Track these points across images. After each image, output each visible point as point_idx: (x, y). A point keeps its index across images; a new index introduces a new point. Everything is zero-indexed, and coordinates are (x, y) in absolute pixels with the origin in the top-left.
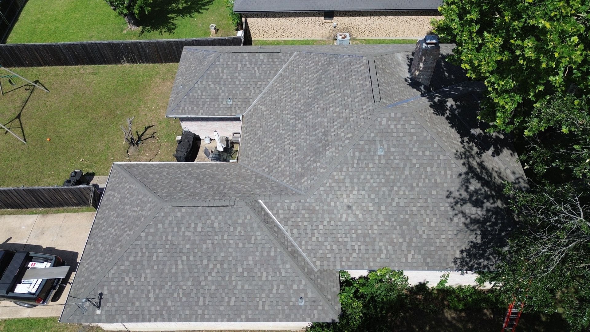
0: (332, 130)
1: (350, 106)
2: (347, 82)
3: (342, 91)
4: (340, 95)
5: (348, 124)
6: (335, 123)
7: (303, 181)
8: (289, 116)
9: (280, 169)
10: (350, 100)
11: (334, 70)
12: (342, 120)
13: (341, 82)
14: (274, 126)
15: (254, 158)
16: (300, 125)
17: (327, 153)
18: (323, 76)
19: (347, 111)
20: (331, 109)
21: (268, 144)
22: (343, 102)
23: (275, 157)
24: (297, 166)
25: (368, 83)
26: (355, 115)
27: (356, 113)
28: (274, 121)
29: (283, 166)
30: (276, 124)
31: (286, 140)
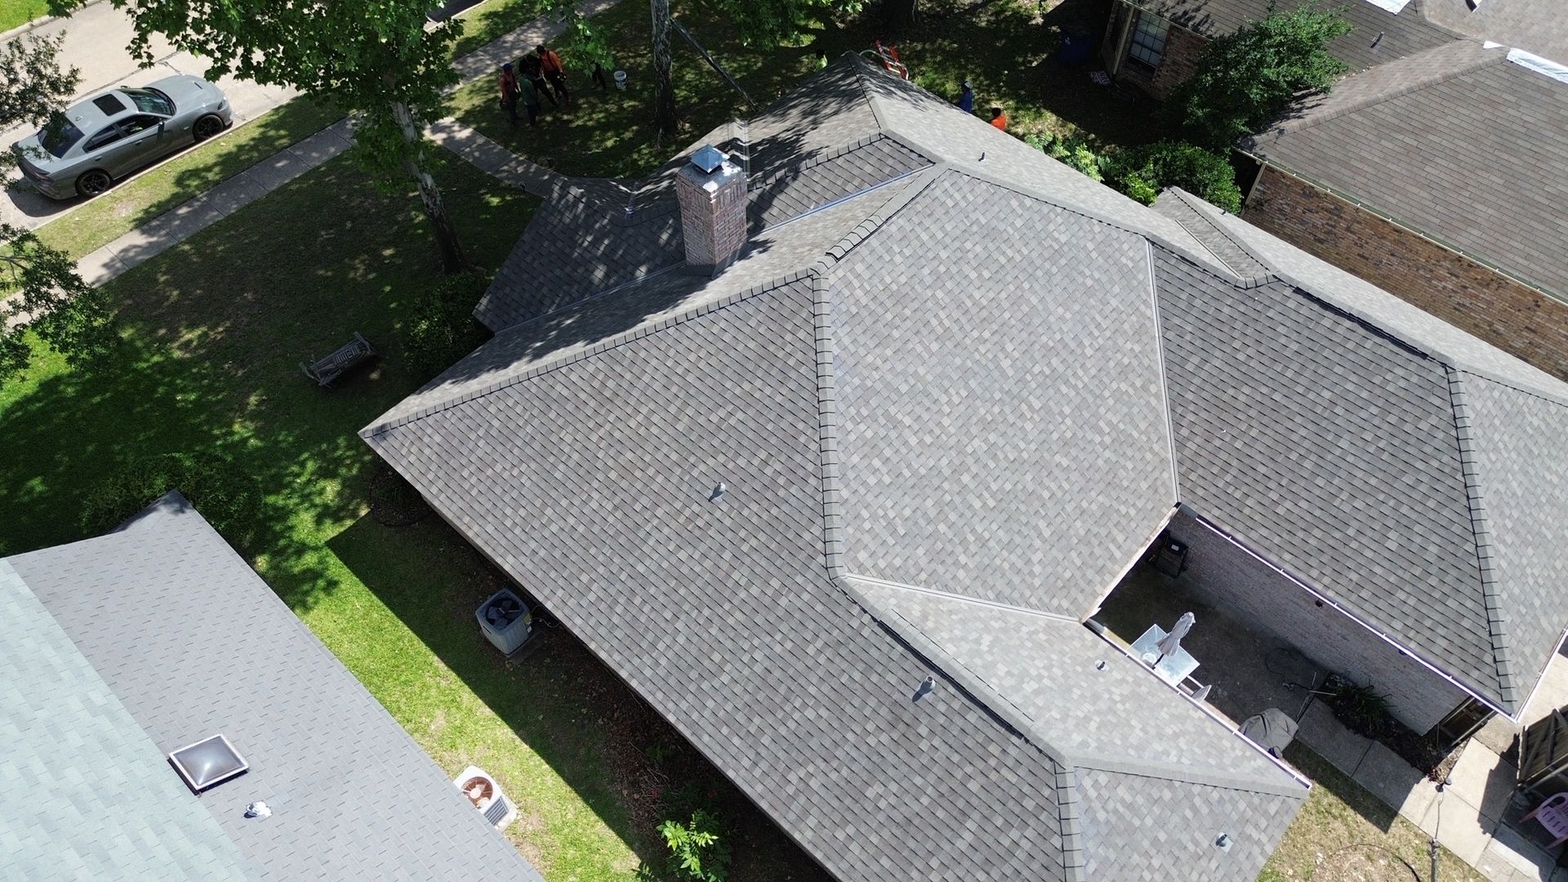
0: (1018, 258)
1: (957, 244)
2: (904, 290)
3: (929, 293)
4: (939, 294)
5: (994, 223)
6: (1003, 260)
7: (1131, 265)
8: (1029, 426)
9: (1137, 348)
10: (944, 255)
11: (879, 362)
12: (991, 247)
13: (907, 312)
14: (1065, 462)
15: (1149, 456)
16: (1037, 369)
17: (1063, 239)
18: (904, 388)
19: (968, 245)
20: (977, 295)
21: (1107, 440)
22: (954, 269)
23: (1124, 386)
24: (1114, 302)
25: (893, 228)
26: (973, 217)
27: (967, 217)
28: (1057, 472)
29: (1129, 345)
30: (1057, 458)
31: (1080, 385)
